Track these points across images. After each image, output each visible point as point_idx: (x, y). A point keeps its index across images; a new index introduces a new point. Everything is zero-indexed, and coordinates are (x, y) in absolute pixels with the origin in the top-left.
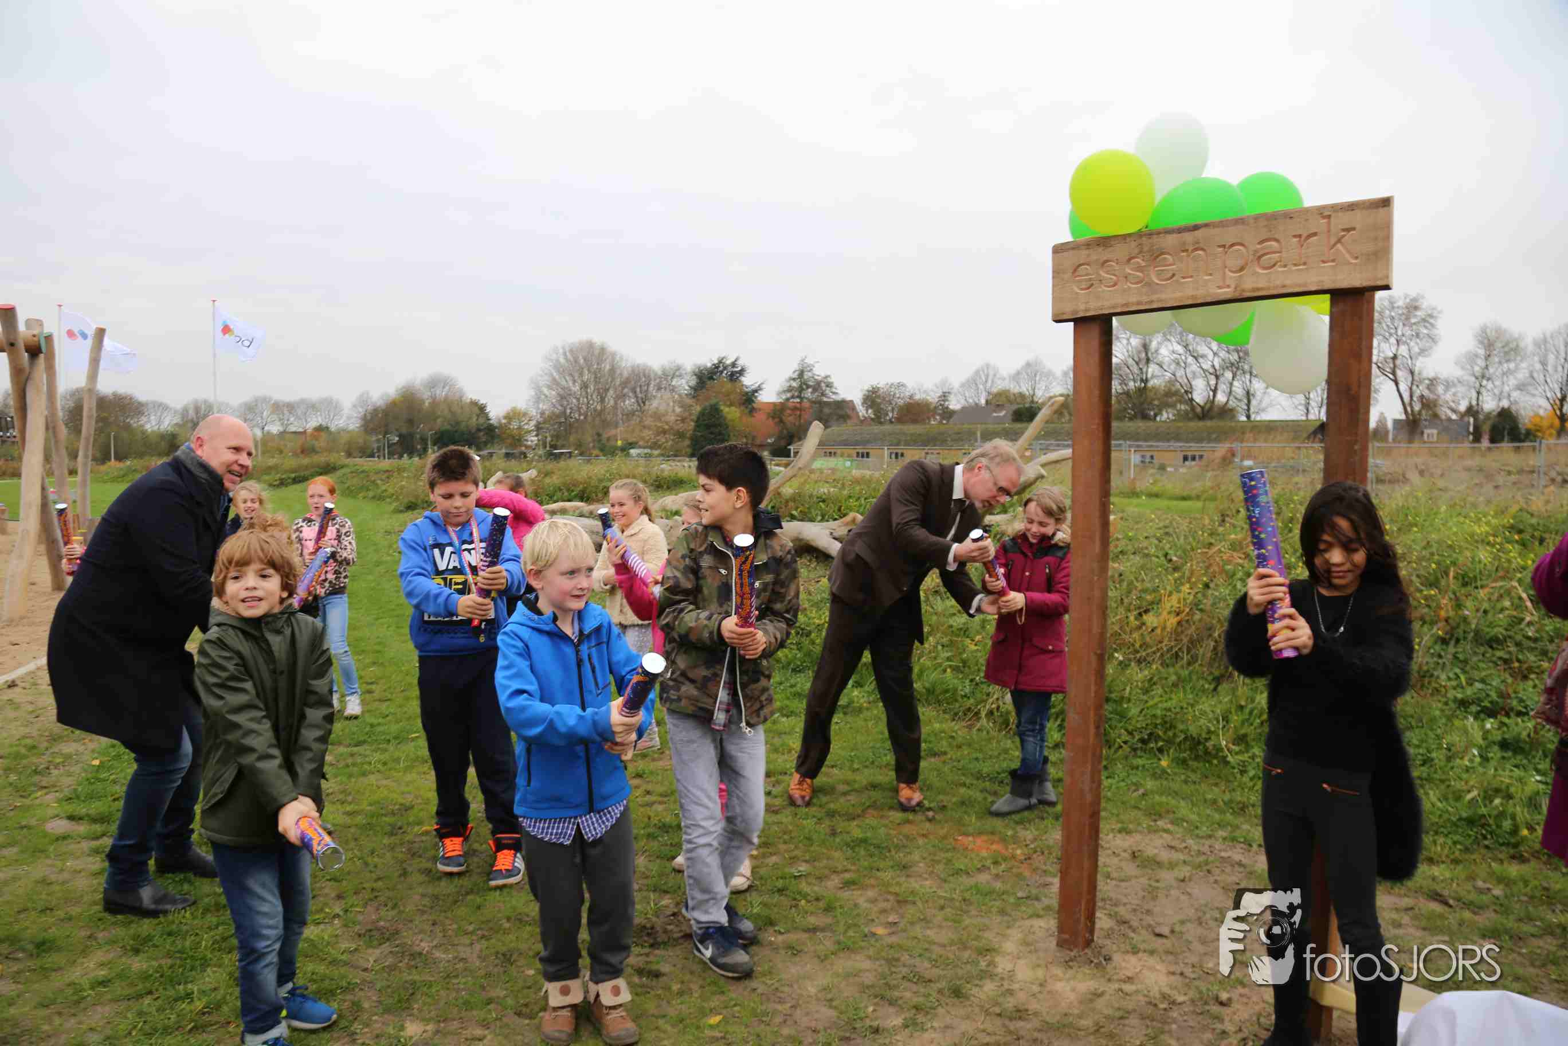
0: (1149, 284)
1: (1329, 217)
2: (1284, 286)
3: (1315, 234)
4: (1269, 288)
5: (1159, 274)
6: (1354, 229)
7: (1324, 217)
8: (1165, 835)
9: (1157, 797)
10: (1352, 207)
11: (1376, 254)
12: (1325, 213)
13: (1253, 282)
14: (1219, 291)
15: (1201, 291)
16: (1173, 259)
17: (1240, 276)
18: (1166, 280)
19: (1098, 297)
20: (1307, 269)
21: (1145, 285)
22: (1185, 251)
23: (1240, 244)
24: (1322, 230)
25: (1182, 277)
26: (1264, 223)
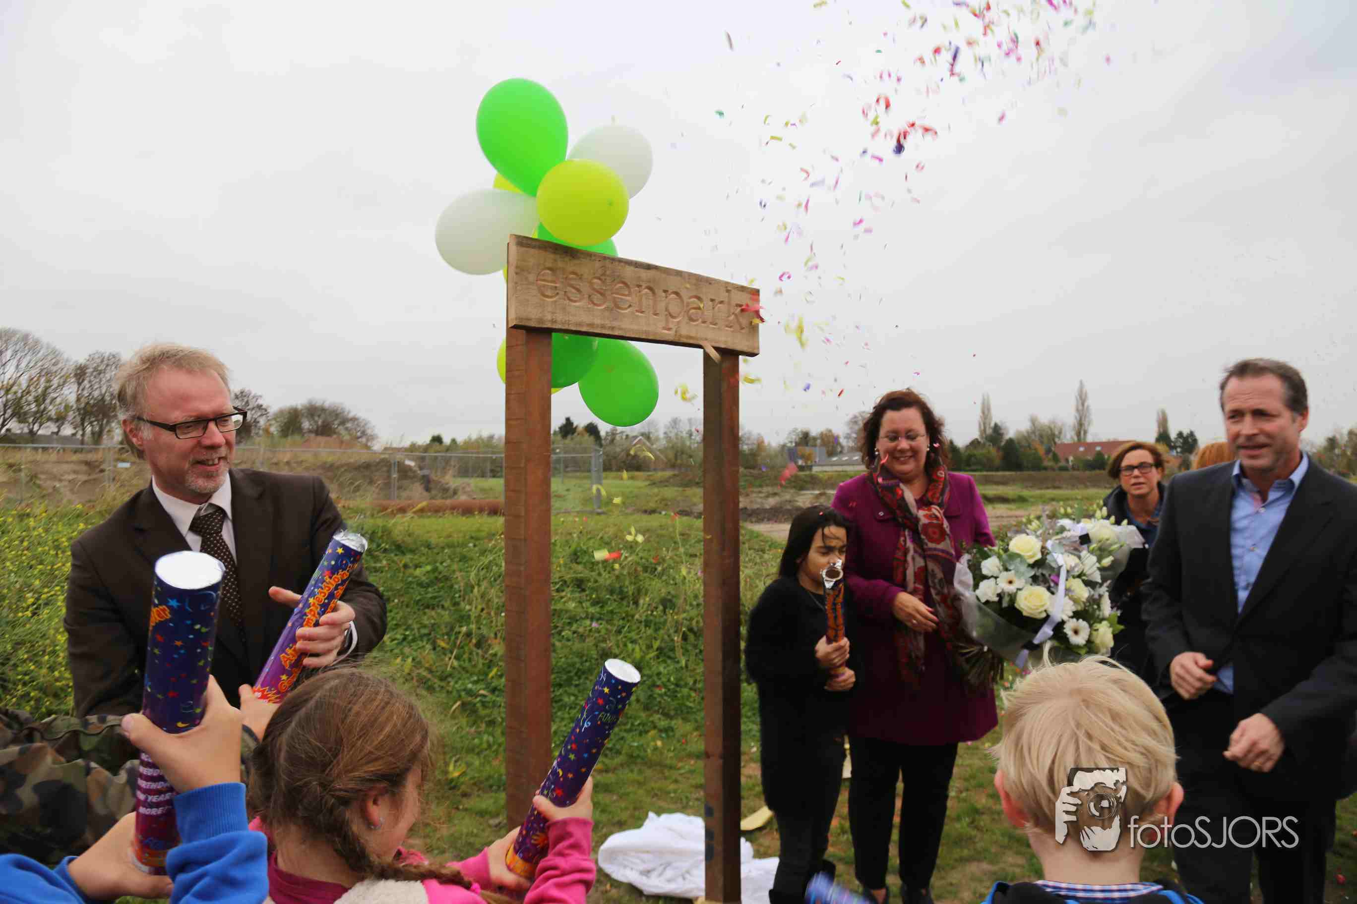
1: (730, 292)
2: (706, 339)
3: (721, 302)
4: (697, 338)
7: (727, 291)
10: (742, 289)
12: (729, 288)
13: (687, 330)
14: (666, 332)
15: (651, 329)
16: (630, 292)
17: (678, 322)
18: (626, 309)
19: (564, 309)
20: (719, 329)
21: (607, 309)
22: (639, 286)
23: (677, 293)
24: (726, 300)
25: (637, 311)
26: (694, 281)
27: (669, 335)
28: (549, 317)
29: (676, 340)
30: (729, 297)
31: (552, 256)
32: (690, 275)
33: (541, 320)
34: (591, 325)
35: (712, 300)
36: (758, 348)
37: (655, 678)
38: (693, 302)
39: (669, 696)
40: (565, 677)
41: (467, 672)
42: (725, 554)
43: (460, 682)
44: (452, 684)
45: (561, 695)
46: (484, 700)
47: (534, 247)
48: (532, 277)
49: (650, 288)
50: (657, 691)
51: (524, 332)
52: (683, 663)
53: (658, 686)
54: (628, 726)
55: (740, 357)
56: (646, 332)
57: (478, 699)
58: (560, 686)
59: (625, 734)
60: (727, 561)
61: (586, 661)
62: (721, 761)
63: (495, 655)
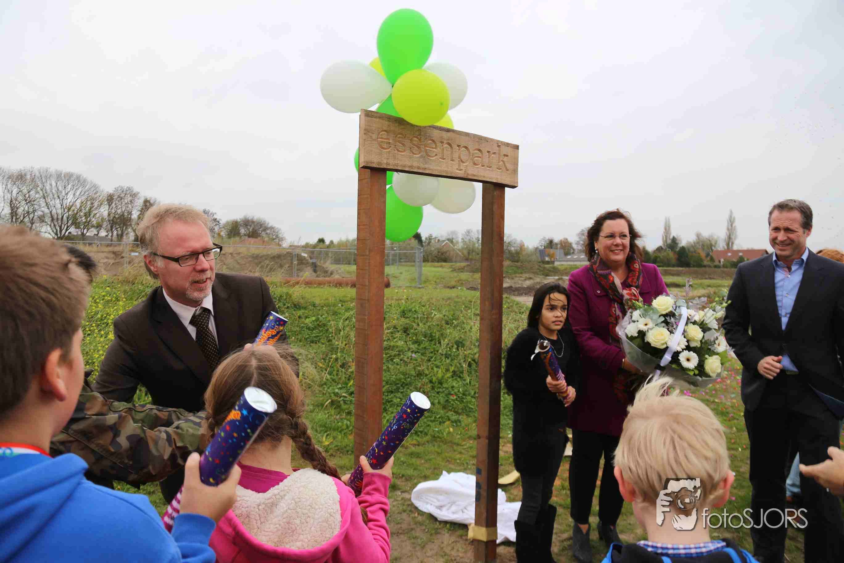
0: (424, 157)
1: (500, 147)
3: (494, 153)
4: (478, 176)
6: (507, 156)
7: (498, 146)
10: (508, 145)
11: (514, 170)
12: (499, 144)
13: (472, 171)
14: (458, 171)
15: (450, 169)
16: (436, 145)
17: (467, 166)
18: (432, 157)
19: (394, 157)
20: (492, 170)
21: (422, 156)
22: (442, 142)
23: (466, 147)
24: (497, 152)
25: (440, 158)
26: (477, 140)
27: (461, 174)
28: (385, 162)
29: (465, 176)
30: (499, 150)
31: (387, 123)
32: (475, 136)
33: (379, 163)
34: (411, 167)
35: (488, 152)
36: (517, 183)
37: (450, 389)
38: (476, 153)
39: (458, 401)
40: (395, 387)
41: (335, 382)
42: (494, 312)
43: (331, 388)
44: (326, 389)
45: (392, 398)
46: (345, 399)
47: (376, 117)
48: (374, 136)
49: (450, 144)
50: (451, 397)
51: (369, 170)
52: (468, 381)
53: (452, 394)
54: (433, 419)
55: (507, 189)
56: (446, 172)
57: (342, 398)
58: (392, 392)
59: (430, 423)
60: (494, 317)
61: (408, 377)
62: (487, 441)
63: (352, 372)
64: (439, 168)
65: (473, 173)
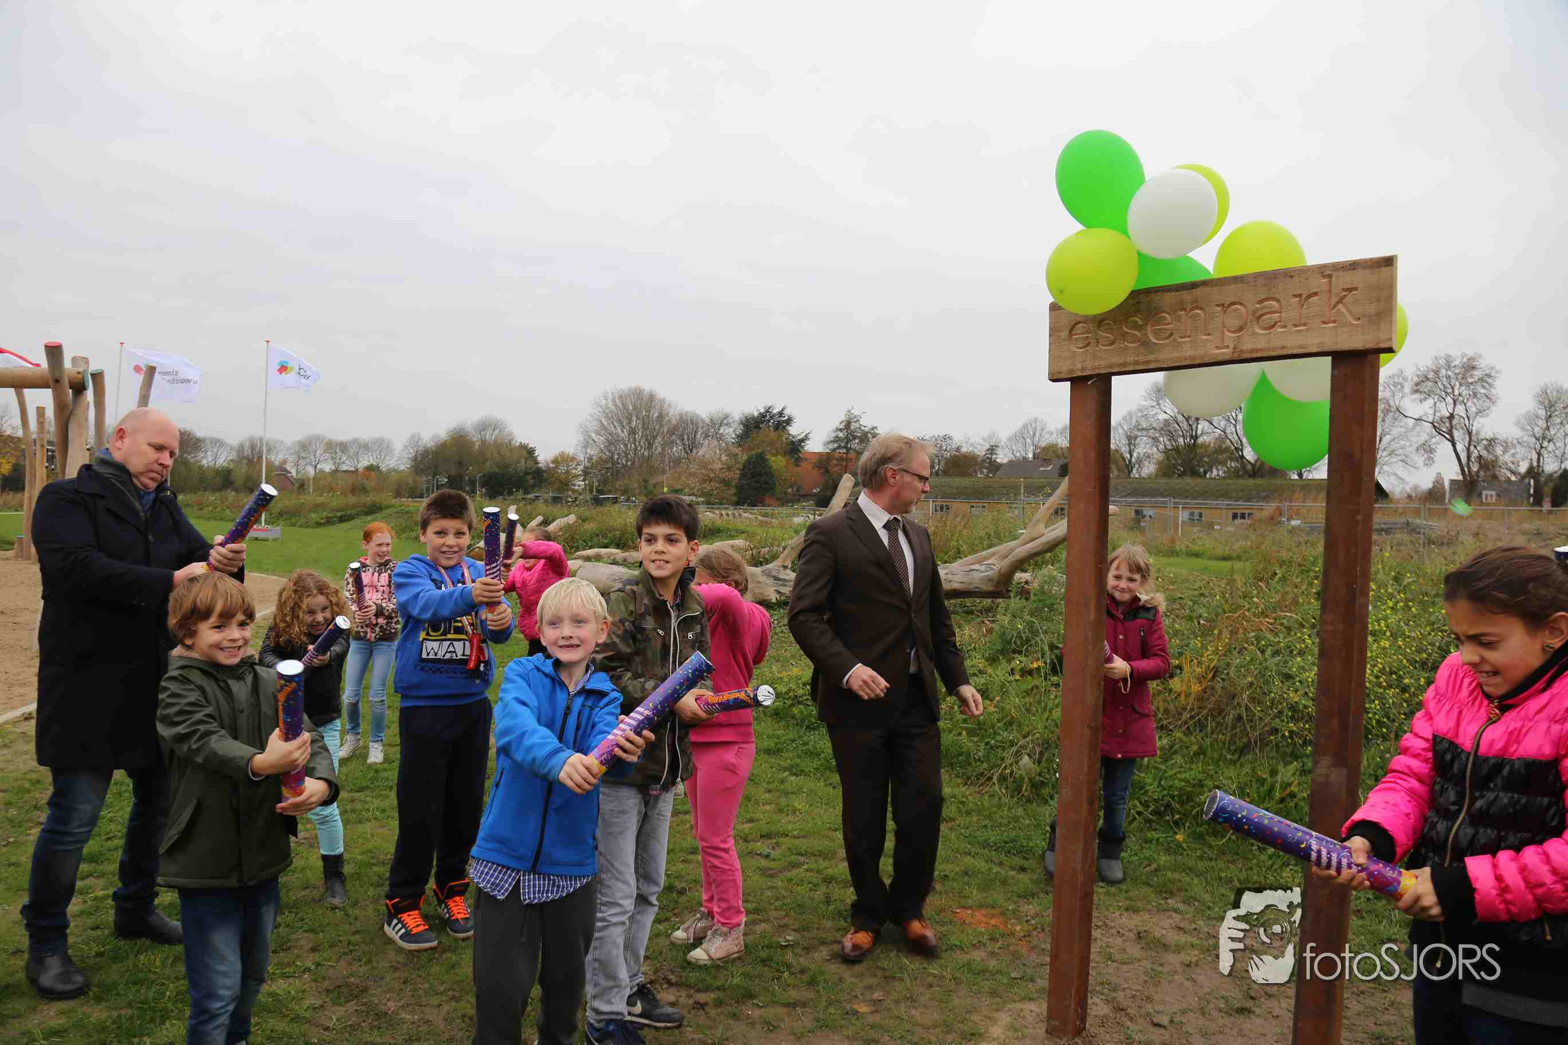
0: (1146, 343)
1: (1330, 276)
2: (1283, 348)
3: (1316, 294)
4: (1268, 349)
5: (1156, 333)
6: (1356, 289)
7: (1324, 277)
8: (1174, 915)
9: (1169, 874)
10: (1353, 266)
11: (1378, 315)
12: (1327, 271)
13: (1252, 343)
14: (1218, 351)
15: (1199, 352)
16: (1172, 319)
17: (1240, 336)
19: (1095, 357)
20: (1307, 330)
22: (1184, 310)
23: (1239, 303)
26: (1264, 282)
27: (1226, 353)
28: (1080, 366)
29: (1236, 356)
30: (1330, 282)
32: (1257, 276)
33: (1071, 371)
34: (1124, 364)
35: (1300, 296)
56: (1192, 358)
64: (1176, 355)
65: (1255, 347)
